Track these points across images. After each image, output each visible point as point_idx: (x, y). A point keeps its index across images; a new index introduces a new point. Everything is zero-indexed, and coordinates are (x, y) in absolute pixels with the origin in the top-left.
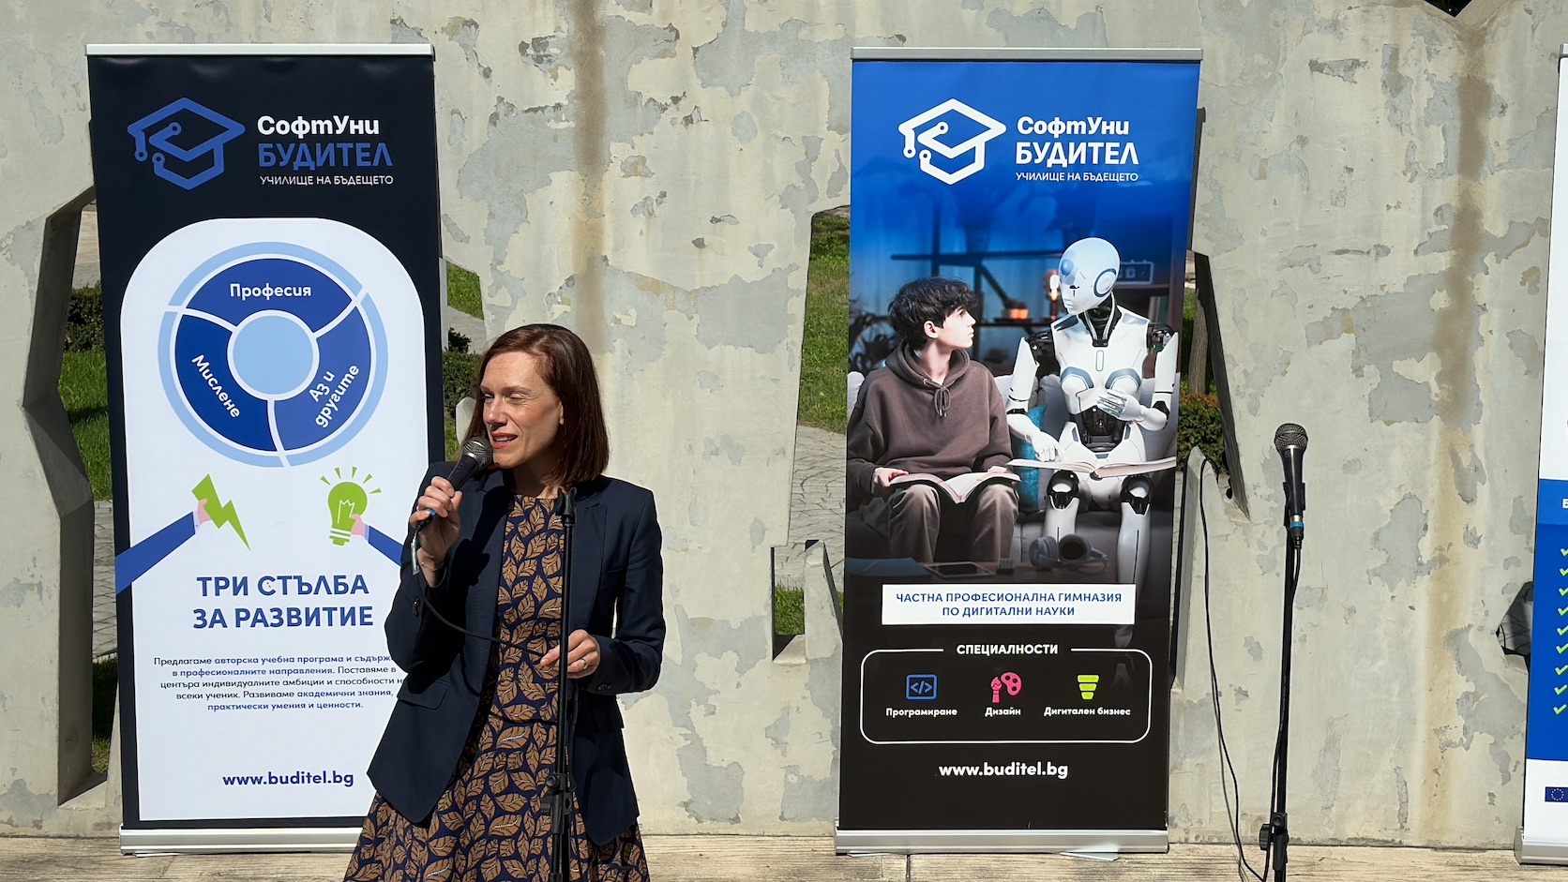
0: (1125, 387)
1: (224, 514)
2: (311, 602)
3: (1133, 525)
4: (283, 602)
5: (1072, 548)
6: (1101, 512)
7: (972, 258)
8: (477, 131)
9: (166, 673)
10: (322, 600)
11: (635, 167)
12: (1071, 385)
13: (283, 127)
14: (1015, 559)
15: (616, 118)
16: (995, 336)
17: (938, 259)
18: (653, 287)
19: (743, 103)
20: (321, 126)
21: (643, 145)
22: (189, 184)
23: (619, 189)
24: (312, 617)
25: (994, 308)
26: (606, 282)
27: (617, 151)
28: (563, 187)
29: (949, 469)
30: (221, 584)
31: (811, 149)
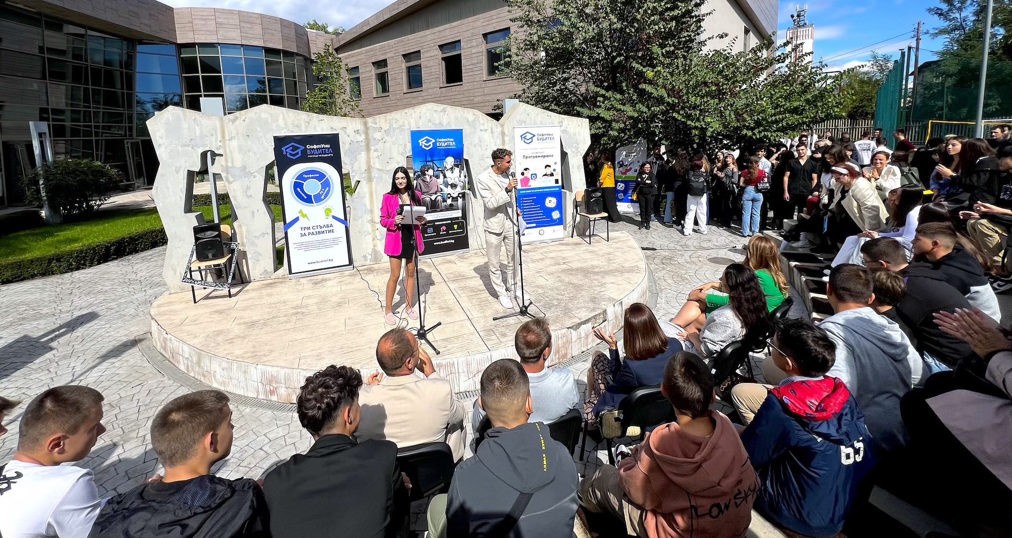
0: (457, 179)
1: (305, 216)
2: (323, 230)
3: (460, 200)
4: (317, 230)
5: (451, 205)
6: (455, 199)
7: (432, 161)
8: (347, 146)
9: (295, 246)
10: (324, 229)
11: (376, 150)
12: (449, 180)
13: (312, 147)
14: (443, 208)
15: (372, 142)
16: (436, 173)
17: (427, 161)
18: (380, 170)
19: (394, 139)
20: (318, 146)
21: (377, 147)
22: (294, 158)
23: (373, 154)
24: (323, 232)
25: (436, 169)
26: (372, 170)
27: (373, 148)
28: (363, 154)
29: (431, 195)
30: (305, 228)
31: (405, 146)
